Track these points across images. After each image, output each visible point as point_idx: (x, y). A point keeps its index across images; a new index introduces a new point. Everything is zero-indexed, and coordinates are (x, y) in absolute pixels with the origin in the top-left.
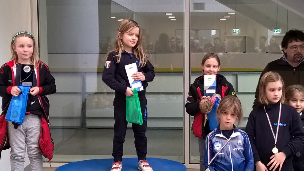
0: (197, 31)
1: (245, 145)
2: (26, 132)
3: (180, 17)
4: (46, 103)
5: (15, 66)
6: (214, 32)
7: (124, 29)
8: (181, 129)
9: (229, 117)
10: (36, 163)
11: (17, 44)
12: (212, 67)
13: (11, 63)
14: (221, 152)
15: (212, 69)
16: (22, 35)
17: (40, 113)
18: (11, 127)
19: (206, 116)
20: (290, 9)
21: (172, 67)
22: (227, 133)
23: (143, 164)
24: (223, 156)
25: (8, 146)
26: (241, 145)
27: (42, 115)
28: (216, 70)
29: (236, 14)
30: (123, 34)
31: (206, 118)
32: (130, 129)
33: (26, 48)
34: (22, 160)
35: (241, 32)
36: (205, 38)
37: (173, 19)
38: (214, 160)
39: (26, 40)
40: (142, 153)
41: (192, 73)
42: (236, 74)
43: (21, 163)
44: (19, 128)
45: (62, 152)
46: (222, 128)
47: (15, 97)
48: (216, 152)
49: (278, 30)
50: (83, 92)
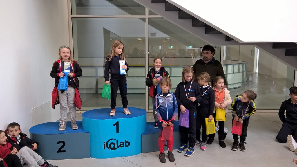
0: (152, 47)
1: (174, 100)
2: (67, 95)
3: (144, 39)
4: (77, 81)
5: (61, 62)
6: (160, 47)
7: (116, 46)
8: (144, 94)
9: (165, 86)
10: (73, 111)
11: (62, 52)
12: (158, 63)
13: (59, 61)
14: (162, 103)
15: (158, 64)
16: (64, 47)
17: (74, 86)
18: (60, 92)
19: (156, 87)
20: (196, 36)
21: (140, 64)
22: (165, 94)
23: (126, 110)
24: (163, 105)
25: (58, 103)
26: (171, 100)
27: (76, 87)
28: (160, 65)
29: (171, 39)
30: (116, 48)
31: (156, 88)
32: (119, 94)
33: (66, 54)
34: (66, 109)
35: (173, 47)
36: (156, 50)
37: (140, 40)
38: (159, 107)
39: (66, 50)
40: (125, 105)
41: (149, 66)
42: (171, 67)
43: (66, 111)
44: (64, 93)
45: (86, 106)
46: (163, 92)
47: (61, 77)
48: (160, 103)
49: (191, 46)
50: (96, 76)
